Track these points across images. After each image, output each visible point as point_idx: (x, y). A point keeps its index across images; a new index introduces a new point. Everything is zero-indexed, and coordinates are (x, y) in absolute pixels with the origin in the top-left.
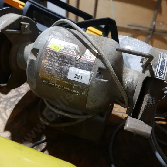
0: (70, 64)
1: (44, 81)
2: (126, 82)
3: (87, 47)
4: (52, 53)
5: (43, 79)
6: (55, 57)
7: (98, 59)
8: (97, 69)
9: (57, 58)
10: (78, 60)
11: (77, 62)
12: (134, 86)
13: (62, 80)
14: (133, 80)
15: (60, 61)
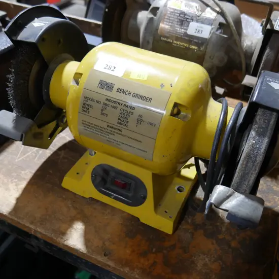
0: (191, 19)
1: (162, 38)
2: (245, 45)
3: (208, 6)
4: (172, 10)
5: (161, 36)
6: (176, 14)
7: (219, 15)
8: (218, 24)
9: (178, 15)
10: (199, 16)
11: (198, 18)
12: (253, 48)
13: (182, 36)
14: (252, 43)
15: (181, 17)
